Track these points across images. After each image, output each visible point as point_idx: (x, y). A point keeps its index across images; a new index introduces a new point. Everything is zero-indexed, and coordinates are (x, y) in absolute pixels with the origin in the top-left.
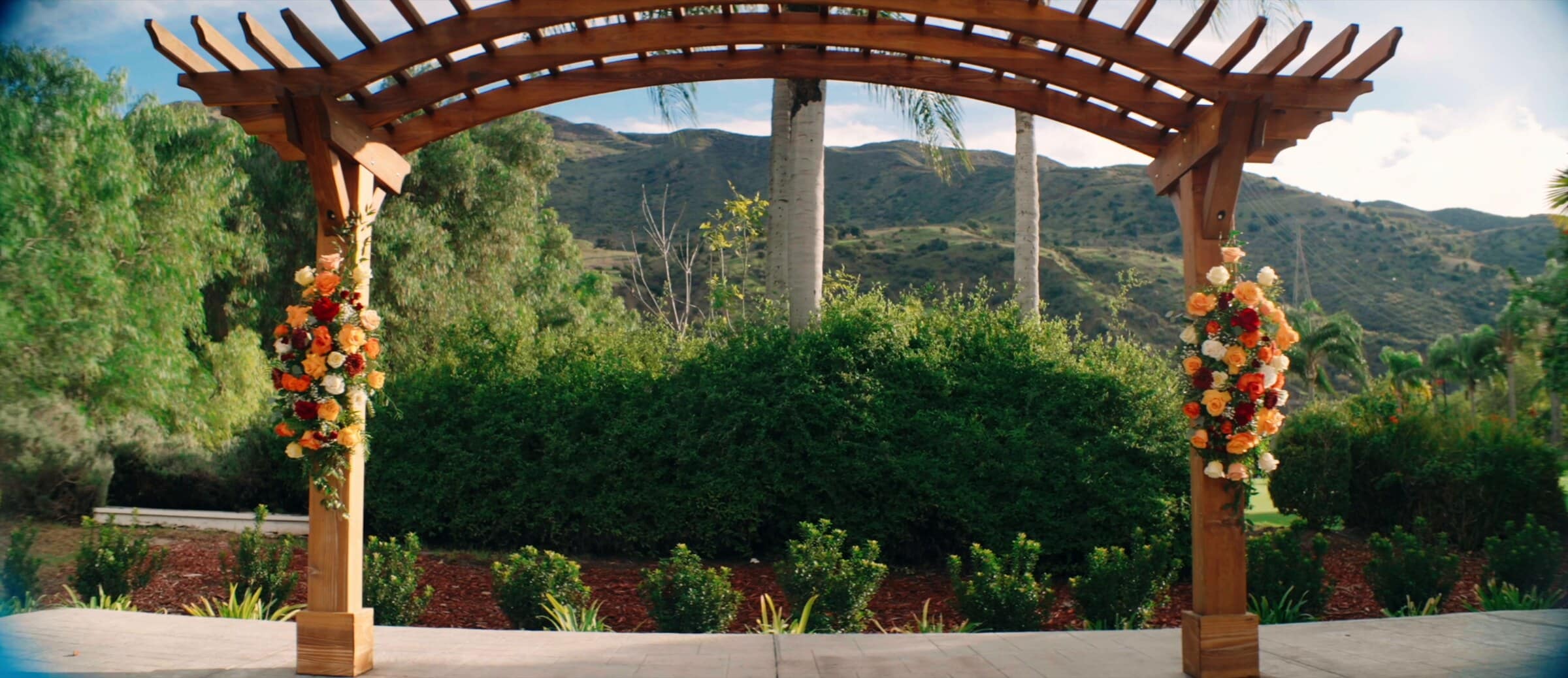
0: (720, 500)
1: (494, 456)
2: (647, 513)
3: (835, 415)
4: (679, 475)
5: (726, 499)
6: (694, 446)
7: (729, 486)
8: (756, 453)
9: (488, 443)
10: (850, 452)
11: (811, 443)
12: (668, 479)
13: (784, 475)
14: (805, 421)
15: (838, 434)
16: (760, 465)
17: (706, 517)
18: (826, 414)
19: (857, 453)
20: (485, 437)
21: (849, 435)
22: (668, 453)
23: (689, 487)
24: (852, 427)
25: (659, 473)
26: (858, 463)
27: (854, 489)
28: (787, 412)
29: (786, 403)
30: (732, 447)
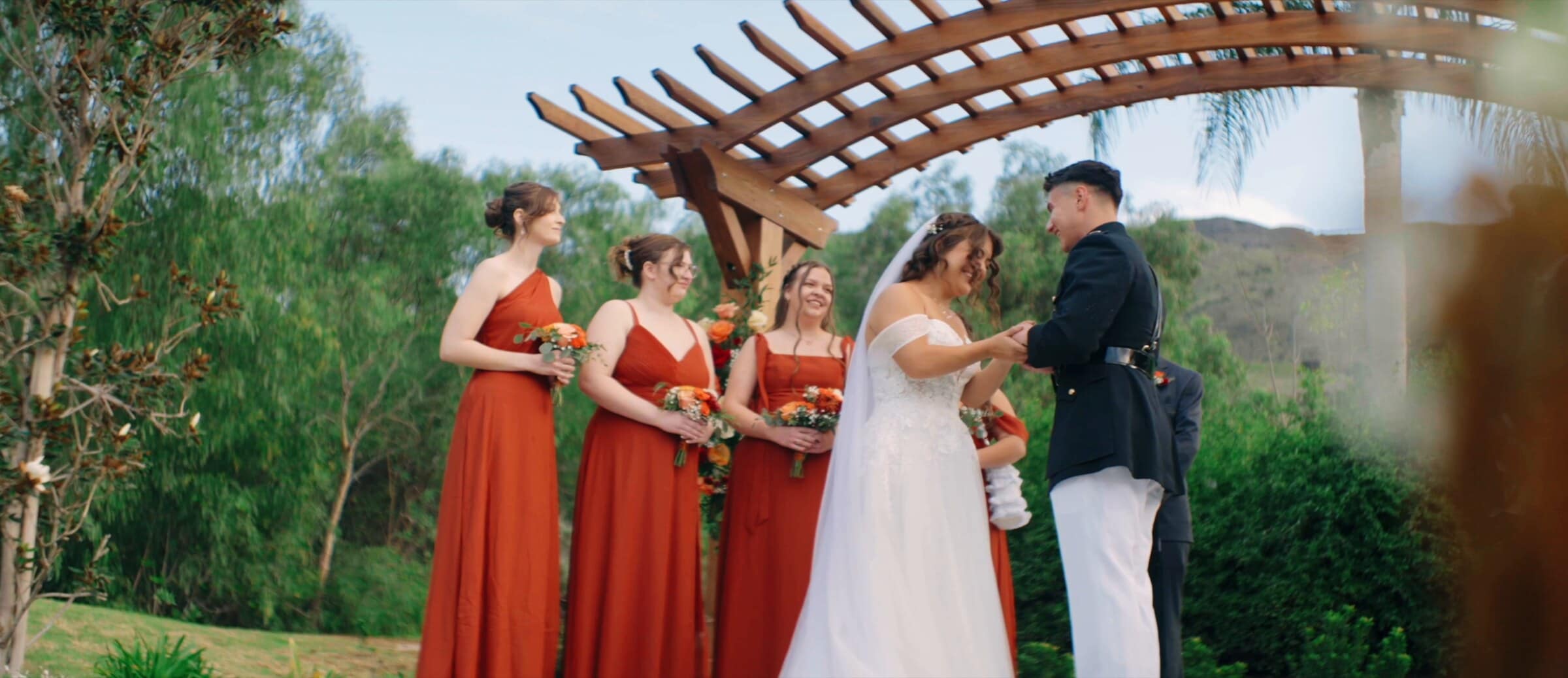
0: (1285, 604)
1: (1044, 565)
2: (1208, 624)
3: (1405, 502)
4: (1241, 579)
5: (1290, 604)
6: (1256, 544)
7: (1292, 588)
8: (1322, 549)
9: (1039, 550)
10: (1426, 546)
11: (1383, 535)
12: (1229, 585)
13: (1353, 572)
14: (1375, 508)
15: (1411, 523)
16: (1327, 562)
17: (1270, 626)
18: (1398, 501)
19: (1433, 546)
20: (1036, 544)
21: (1424, 525)
22: (1230, 553)
23: (1254, 592)
24: (1428, 515)
25: (1220, 578)
26: (1432, 558)
27: (1429, 587)
28: (1356, 499)
29: (1354, 489)
30: (1297, 543)
